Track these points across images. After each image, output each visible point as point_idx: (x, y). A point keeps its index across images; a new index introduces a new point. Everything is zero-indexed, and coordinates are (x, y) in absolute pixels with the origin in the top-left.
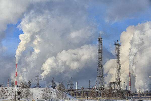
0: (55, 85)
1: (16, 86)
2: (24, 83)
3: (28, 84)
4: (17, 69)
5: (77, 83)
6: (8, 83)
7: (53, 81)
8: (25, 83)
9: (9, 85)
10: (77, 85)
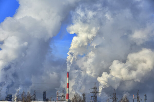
0: (117, 100)
1: (67, 100)
2: (77, 96)
3: (82, 97)
4: (69, 79)
5: (146, 97)
6: (57, 97)
7: (115, 94)
8: (79, 96)
9: (58, 99)
10: (146, 100)
